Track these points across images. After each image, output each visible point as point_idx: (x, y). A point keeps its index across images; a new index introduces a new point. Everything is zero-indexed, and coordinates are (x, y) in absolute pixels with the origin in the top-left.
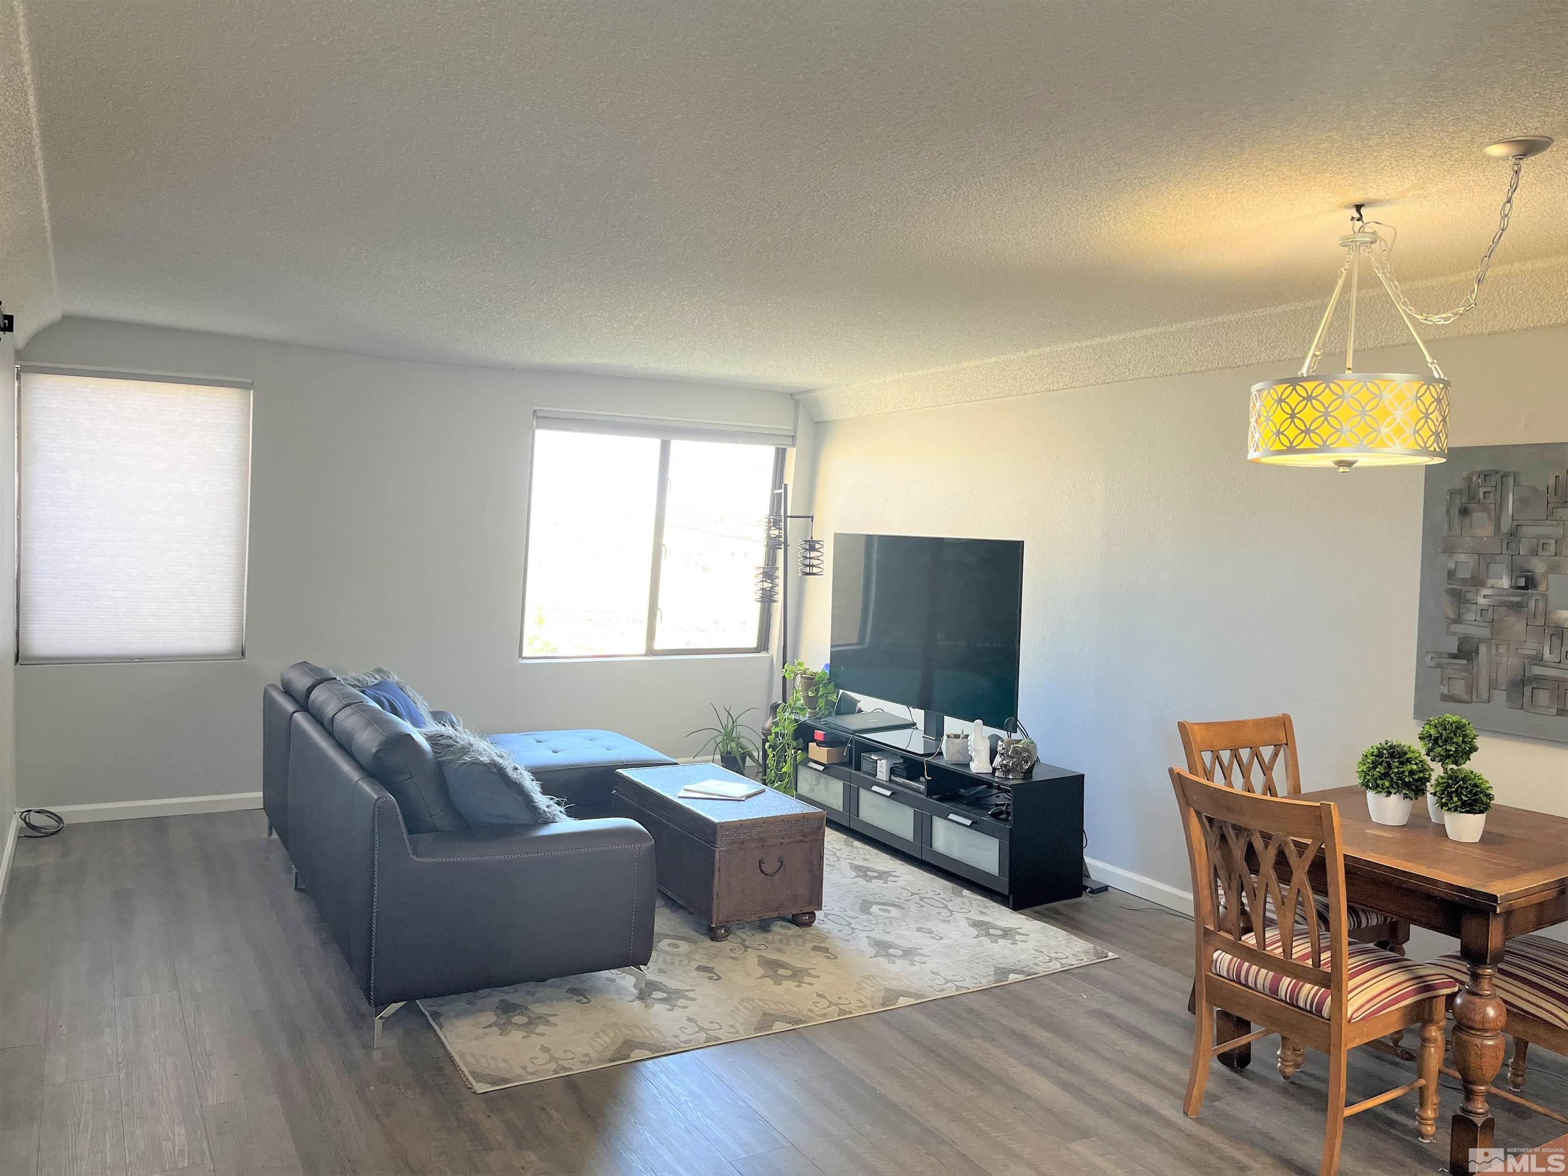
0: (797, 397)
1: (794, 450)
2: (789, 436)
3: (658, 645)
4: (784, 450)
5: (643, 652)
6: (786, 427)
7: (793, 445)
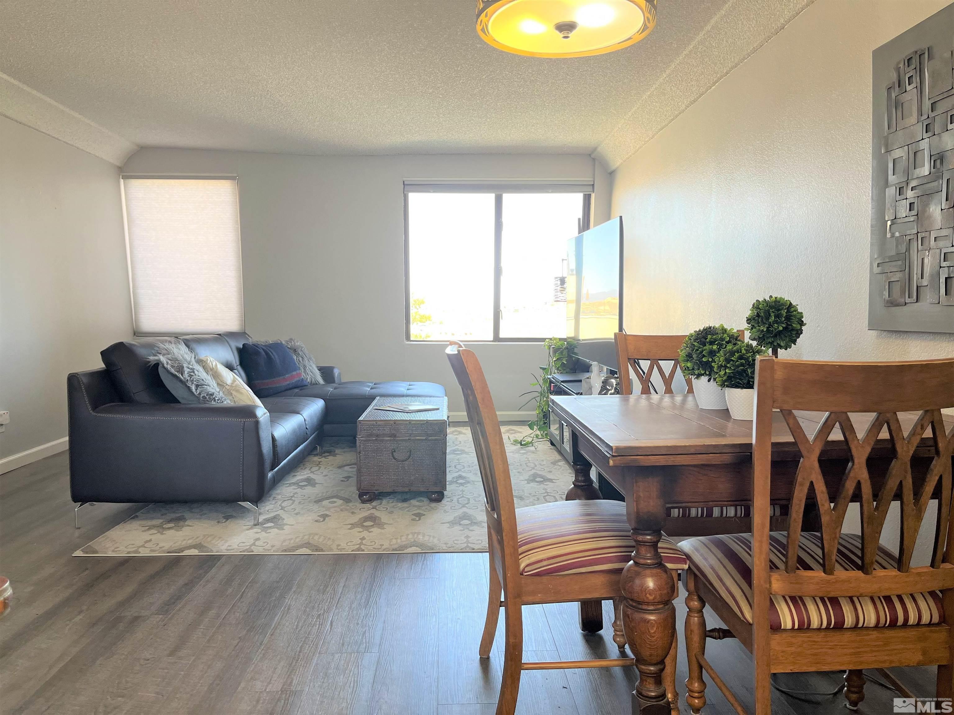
0: (593, 156)
1: (594, 194)
2: (590, 185)
3: (502, 335)
4: (589, 196)
5: (492, 339)
6: (588, 179)
7: (593, 191)
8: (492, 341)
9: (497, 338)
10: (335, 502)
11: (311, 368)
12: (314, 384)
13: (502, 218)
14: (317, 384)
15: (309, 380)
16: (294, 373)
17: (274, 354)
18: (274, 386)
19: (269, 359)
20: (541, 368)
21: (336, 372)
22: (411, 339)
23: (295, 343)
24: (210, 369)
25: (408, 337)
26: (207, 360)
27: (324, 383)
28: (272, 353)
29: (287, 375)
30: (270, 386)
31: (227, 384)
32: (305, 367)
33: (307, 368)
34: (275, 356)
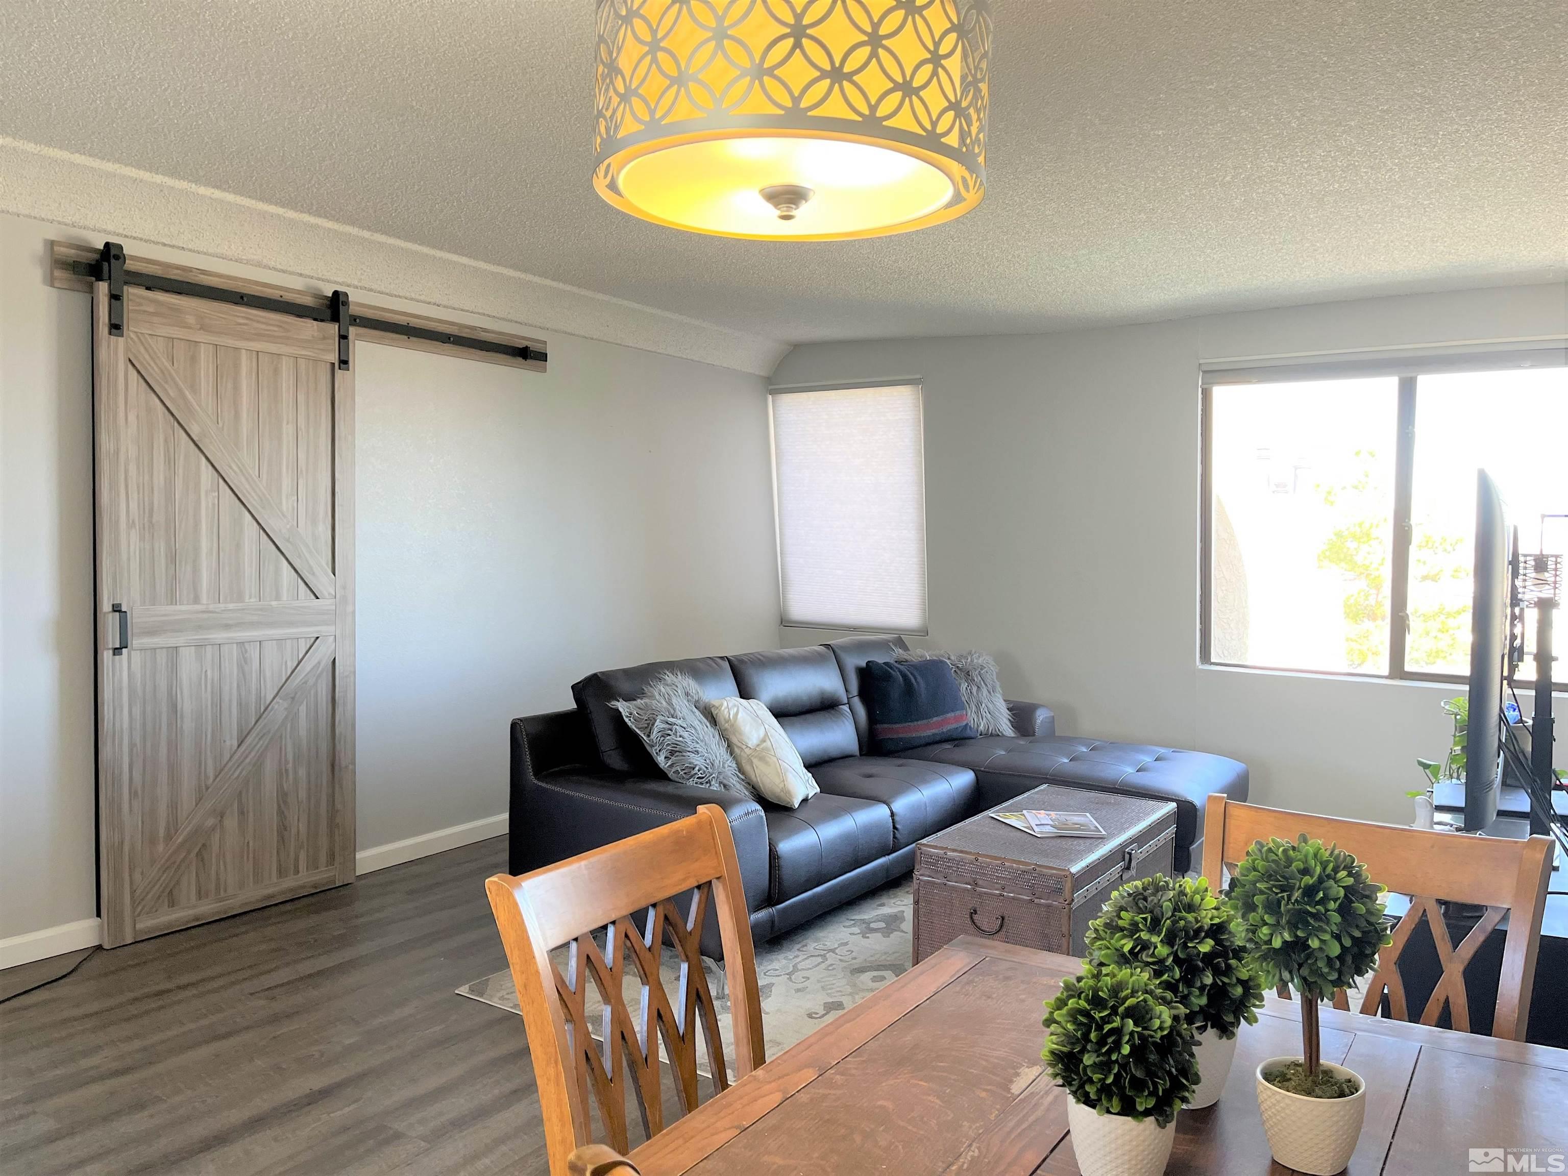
3: (1409, 666)
5: (1387, 673)
8: (1386, 677)
9: (1397, 669)
10: (883, 978)
11: (990, 706)
12: (992, 735)
13: (1413, 427)
14: (998, 735)
15: (981, 728)
16: (950, 715)
17: (919, 678)
18: (909, 735)
19: (909, 690)
20: (1421, 764)
21: (1041, 716)
22: (1213, 660)
23: (972, 661)
24: (725, 719)
25: (1205, 655)
26: (722, 705)
27: (1013, 735)
28: (915, 678)
29: (935, 719)
30: (901, 736)
31: (747, 747)
32: (978, 705)
33: (983, 705)
34: (921, 685)
